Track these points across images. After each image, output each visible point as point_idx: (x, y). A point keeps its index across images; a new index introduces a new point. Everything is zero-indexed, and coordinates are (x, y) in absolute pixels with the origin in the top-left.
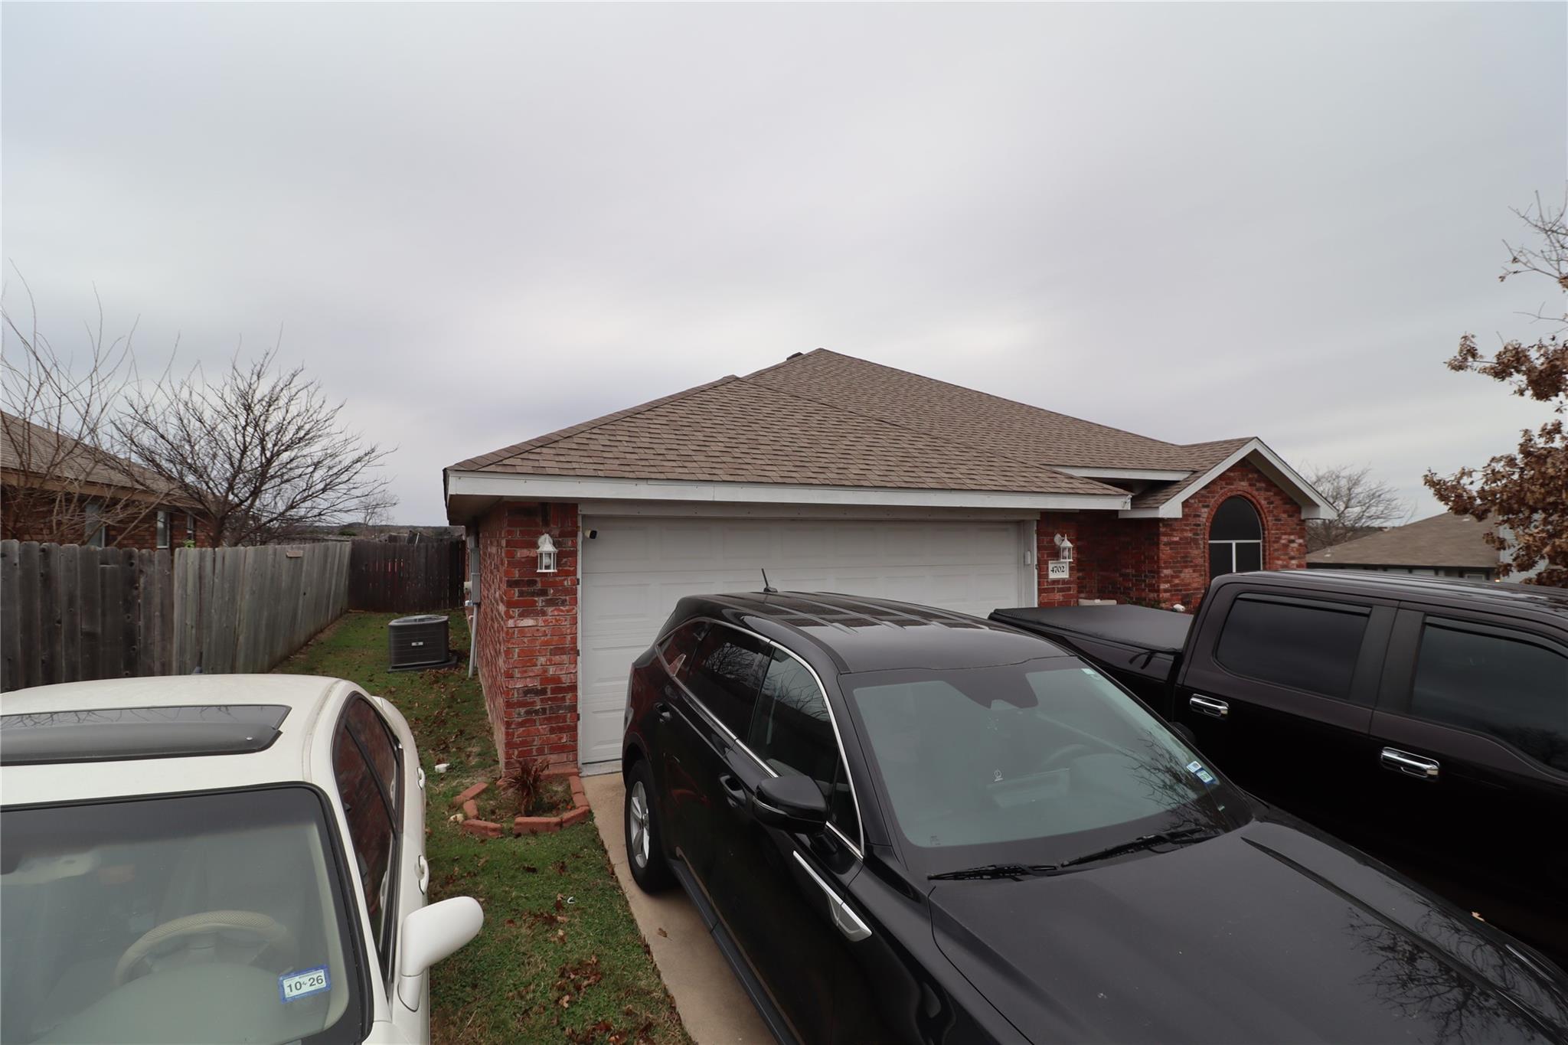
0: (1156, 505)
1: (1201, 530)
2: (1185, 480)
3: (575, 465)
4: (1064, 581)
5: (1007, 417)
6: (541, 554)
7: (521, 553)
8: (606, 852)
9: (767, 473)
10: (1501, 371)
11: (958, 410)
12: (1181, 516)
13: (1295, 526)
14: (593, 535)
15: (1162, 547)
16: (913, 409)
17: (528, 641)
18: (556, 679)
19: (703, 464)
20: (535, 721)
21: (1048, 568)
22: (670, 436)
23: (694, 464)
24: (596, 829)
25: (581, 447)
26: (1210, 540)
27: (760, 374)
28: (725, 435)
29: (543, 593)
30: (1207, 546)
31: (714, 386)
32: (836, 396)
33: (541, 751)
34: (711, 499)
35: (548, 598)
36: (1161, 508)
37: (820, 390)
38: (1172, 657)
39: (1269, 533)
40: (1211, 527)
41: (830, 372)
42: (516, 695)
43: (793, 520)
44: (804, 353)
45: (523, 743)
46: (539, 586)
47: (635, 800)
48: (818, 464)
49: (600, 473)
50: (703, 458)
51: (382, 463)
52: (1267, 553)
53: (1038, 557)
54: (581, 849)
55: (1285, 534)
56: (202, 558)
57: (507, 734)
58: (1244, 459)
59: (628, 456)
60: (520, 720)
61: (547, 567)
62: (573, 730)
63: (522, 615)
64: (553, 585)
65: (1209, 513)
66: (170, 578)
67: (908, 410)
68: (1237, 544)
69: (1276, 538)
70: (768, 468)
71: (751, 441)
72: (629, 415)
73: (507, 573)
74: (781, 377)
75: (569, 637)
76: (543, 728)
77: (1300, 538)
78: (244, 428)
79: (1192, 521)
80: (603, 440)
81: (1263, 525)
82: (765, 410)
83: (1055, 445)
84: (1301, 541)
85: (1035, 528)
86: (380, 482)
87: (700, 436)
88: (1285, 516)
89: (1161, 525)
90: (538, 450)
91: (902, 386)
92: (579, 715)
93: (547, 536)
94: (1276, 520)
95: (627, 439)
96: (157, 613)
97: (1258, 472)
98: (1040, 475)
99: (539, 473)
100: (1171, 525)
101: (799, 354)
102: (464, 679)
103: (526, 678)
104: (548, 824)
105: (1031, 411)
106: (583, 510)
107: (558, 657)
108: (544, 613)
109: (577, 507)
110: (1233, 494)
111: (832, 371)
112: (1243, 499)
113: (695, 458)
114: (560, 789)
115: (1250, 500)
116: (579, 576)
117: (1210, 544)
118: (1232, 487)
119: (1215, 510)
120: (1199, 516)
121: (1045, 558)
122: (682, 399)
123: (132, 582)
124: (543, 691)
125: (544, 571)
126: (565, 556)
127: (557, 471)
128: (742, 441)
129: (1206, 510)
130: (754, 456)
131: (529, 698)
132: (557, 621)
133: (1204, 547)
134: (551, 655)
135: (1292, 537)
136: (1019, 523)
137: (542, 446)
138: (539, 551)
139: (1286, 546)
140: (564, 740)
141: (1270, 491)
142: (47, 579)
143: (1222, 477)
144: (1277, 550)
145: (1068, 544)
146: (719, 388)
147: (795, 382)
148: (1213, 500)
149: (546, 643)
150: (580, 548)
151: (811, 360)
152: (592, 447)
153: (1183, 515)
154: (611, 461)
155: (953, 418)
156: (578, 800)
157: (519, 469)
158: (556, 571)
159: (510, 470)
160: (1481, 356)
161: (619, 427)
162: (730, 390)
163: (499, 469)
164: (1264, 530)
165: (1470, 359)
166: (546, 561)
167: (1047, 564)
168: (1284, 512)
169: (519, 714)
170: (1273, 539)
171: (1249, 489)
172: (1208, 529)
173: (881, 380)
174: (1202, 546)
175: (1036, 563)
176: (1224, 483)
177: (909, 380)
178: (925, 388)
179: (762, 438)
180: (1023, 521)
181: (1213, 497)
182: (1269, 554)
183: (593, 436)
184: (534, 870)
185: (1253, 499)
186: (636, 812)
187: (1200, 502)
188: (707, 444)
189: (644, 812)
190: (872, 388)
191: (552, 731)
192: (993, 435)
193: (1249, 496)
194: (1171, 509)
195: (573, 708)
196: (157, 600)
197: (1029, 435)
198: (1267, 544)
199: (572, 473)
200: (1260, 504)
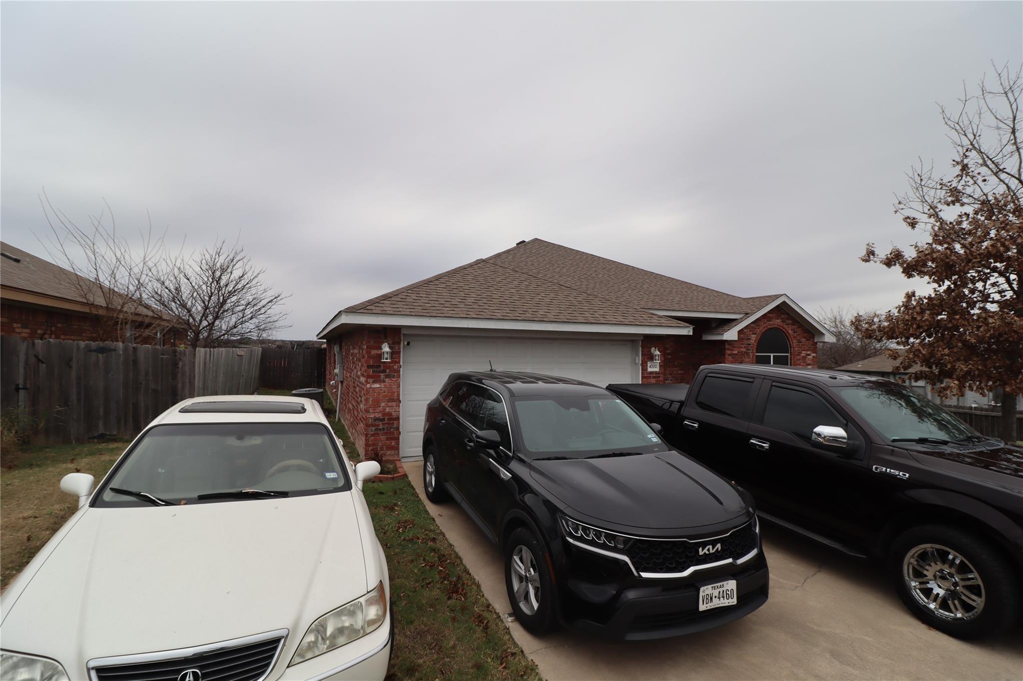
0: (723, 333)
1: (751, 347)
2: (741, 318)
3: (401, 310)
4: (656, 373)
5: (641, 280)
6: (384, 353)
7: (374, 352)
8: (414, 489)
9: (495, 314)
10: (889, 263)
11: (612, 277)
12: (737, 339)
13: (811, 346)
14: (408, 344)
15: (727, 356)
16: (586, 276)
17: (377, 395)
18: (390, 414)
19: (463, 309)
20: (379, 434)
21: (647, 365)
22: (447, 294)
23: (459, 309)
24: (410, 481)
25: (403, 300)
26: (756, 353)
27: (498, 256)
28: (476, 293)
29: (384, 371)
30: (755, 357)
31: (471, 265)
32: (541, 269)
33: (382, 449)
34: (467, 327)
35: (387, 374)
36: (725, 334)
37: (532, 265)
38: (679, 404)
39: (794, 350)
40: (757, 346)
41: (539, 254)
42: (370, 421)
43: (510, 338)
44: (527, 241)
45: (374, 445)
46: (382, 368)
47: (428, 464)
48: (522, 309)
49: (413, 314)
50: (463, 306)
51: (283, 303)
52: (792, 362)
53: (642, 360)
54: (404, 487)
55: (804, 350)
56: (206, 353)
57: (366, 440)
58: (778, 307)
59: (426, 304)
60: (372, 433)
61: (386, 359)
62: (397, 439)
63: (374, 382)
64: (389, 368)
65: (756, 337)
66: (194, 363)
67: (583, 277)
68: (773, 356)
69: (798, 353)
70: (496, 311)
71: (488, 297)
72: (426, 282)
73: (367, 362)
74: (510, 257)
75: (396, 394)
76: (383, 437)
77: (813, 353)
78: (211, 284)
79: (746, 342)
80: (414, 296)
81: (790, 345)
82: (498, 279)
83: (666, 298)
84: (814, 355)
85: (641, 344)
86: (283, 314)
87: (462, 294)
88: (804, 340)
89: (726, 344)
90: (382, 302)
91: (581, 262)
92: (400, 432)
93: (386, 344)
94: (798, 342)
95: (425, 296)
96: (187, 381)
97: (788, 314)
98: (643, 315)
99: (384, 313)
100: (732, 344)
101: (524, 242)
102: (334, 422)
103: (375, 413)
104: (387, 477)
105: (657, 277)
106: (404, 331)
107: (390, 403)
108: (384, 382)
109: (401, 331)
110: (772, 326)
111: (541, 253)
112: (777, 329)
113: (459, 306)
114: (391, 466)
115: (782, 331)
116: (401, 364)
117: (757, 356)
118: (771, 323)
119: (760, 336)
120: (750, 339)
121: (646, 360)
122: (454, 273)
123: (175, 365)
124: (383, 420)
125: (385, 360)
126: (395, 354)
127: (392, 313)
128: (483, 297)
129: (754, 336)
130: (489, 305)
131: (377, 423)
132: (390, 385)
133: (753, 357)
134: (387, 402)
135: (809, 352)
136: (633, 341)
137: (384, 300)
138: (383, 351)
139: (804, 358)
140: (393, 444)
141: (795, 325)
142: (135, 362)
143: (764, 316)
144: (799, 360)
145: (658, 353)
146: (473, 266)
147: (518, 260)
148: (759, 330)
149: (385, 396)
150: (402, 350)
151: (529, 246)
152: (408, 300)
153: (738, 339)
154: (418, 307)
155: (608, 281)
156: (400, 470)
157: (374, 311)
158: (390, 361)
159: (370, 312)
160: (877, 255)
161: (421, 290)
162: (479, 268)
163: (365, 311)
164: (791, 348)
165: (872, 257)
166: (386, 356)
167: (647, 363)
168: (804, 338)
169: (372, 430)
170: (797, 353)
171: (781, 324)
172: (756, 347)
173: (569, 258)
174: (751, 357)
175: (641, 362)
176: (766, 320)
177: (586, 258)
178: (595, 263)
179: (495, 295)
180: (635, 340)
181: (759, 328)
182: (794, 362)
183: (409, 295)
184: (383, 493)
185: (784, 330)
186: (429, 469)
187: (750, 331)
188: (466, 298)
189: (432, 468)
190: (563, 264)
191: (387, 439)
192: (630, 291)
193: (782, 328)
194: (731, 335)
195: (398, 429)
196: (188, 374)
197: (651, 292)
198: (792, 356)
199: (399, 313)
200: (788, 333)
